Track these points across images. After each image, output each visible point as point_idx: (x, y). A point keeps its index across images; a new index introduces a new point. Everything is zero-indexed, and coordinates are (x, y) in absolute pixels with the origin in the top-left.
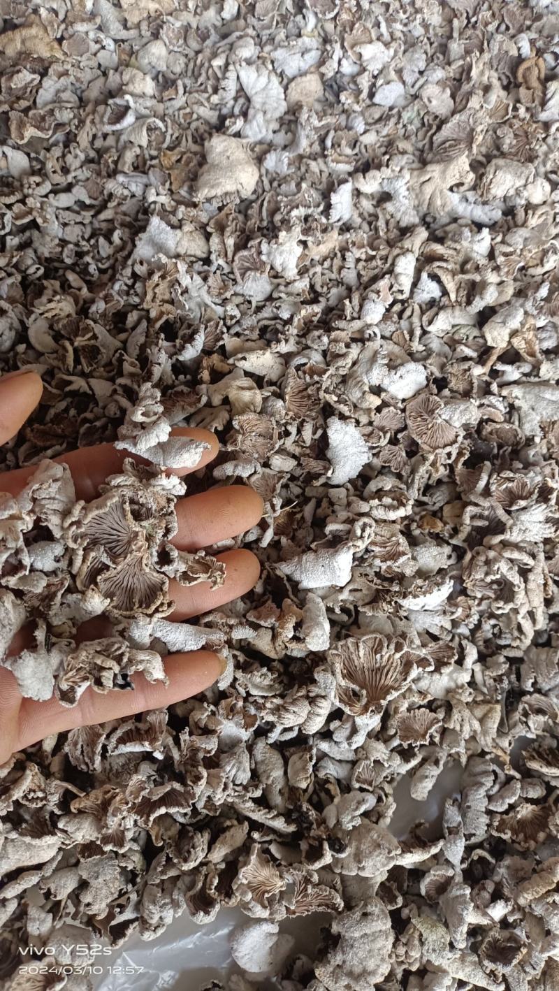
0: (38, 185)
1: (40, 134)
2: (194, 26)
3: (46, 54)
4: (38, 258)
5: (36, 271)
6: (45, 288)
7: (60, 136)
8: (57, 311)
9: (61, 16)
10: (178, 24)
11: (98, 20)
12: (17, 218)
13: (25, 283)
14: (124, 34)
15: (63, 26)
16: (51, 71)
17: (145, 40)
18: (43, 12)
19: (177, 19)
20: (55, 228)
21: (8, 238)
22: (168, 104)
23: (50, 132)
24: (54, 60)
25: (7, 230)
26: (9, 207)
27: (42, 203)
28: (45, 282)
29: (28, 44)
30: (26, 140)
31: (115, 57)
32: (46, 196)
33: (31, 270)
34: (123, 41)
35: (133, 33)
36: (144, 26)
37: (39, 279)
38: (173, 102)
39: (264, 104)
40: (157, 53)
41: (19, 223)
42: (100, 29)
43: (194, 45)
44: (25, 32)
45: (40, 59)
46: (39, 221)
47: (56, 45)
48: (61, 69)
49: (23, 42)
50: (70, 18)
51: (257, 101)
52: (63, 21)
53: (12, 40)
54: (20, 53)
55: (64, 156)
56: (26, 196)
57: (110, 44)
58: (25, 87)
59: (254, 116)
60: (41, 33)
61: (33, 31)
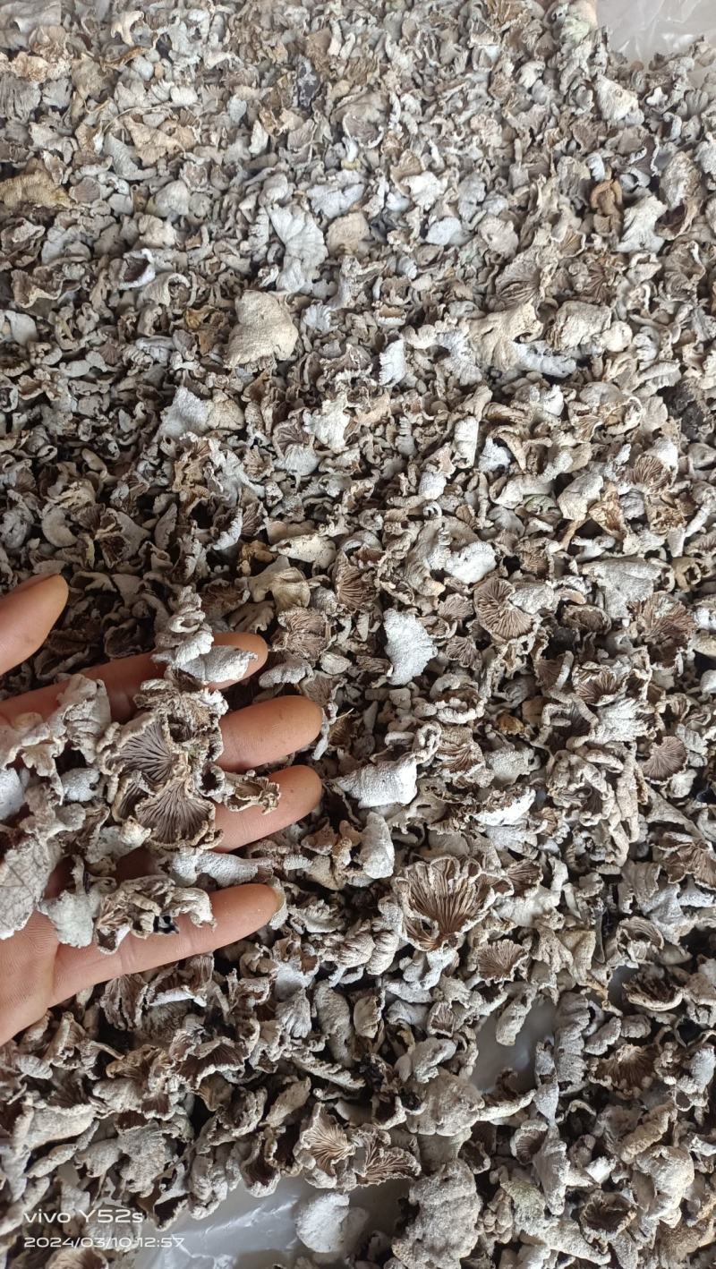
0: (47, 353)
1: (47, 295)
2: (220, 162)
3: (50, 202)
4: (51, 437)
5: (47, 452)
6: (60, 473)
7: (70, 294)
8: (75, 500)
9: (67, 159)
10: (200, 161)
11: (109, 162)
12: (24, 393)
13: (36, 468)
14: (139, 174)
15: (69, 171)
16: (57, 221)
17: (163, 181)
18: (46, 156)
19: (199, 156)
20: (69, 403)
21: (15, 416)
22: (192, 253)
23: (59, 292)
24: (58, 210)
25: (14, 407)
26: (15, 380)
27: (52, 375)
28: (59, 466)
29: (30, 193)
30: (31, 304)
31: (130, 202)
32: (56, 365)
33: (43, 452)
34: (138, 182)
35: (149, 172)
36: (162, 165)
37: (52, 461)
38: (198, 251)
39: (301, 250)
40: (178, 197)
41: (26, 398)
42: (111, 170)
43: (219, 184)
44: (27, 180)
45: (45, 209)
46: (50, 395)
47: (62, 192)
48: (68, 219)
49: (25, 191)
50: (78, 162)
51: (293, 248)
52: (69, 165)
53: (12, 189)
54: (22, 203)
55: (75, 317)
56: (33, 368)
57: (124, 187)
58: (29, 240)
59: (290, 265)
60: (45, 180)
61: (36, 178)
